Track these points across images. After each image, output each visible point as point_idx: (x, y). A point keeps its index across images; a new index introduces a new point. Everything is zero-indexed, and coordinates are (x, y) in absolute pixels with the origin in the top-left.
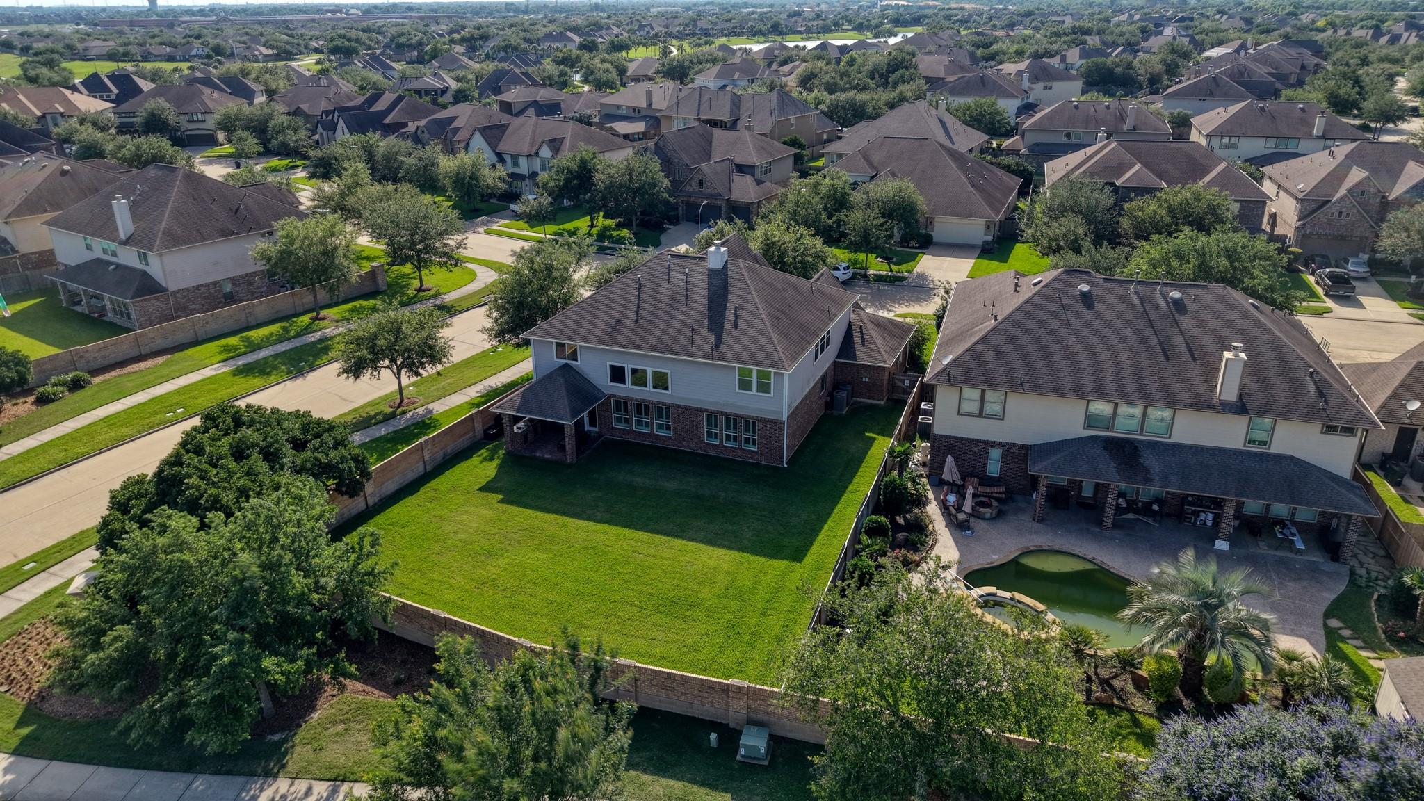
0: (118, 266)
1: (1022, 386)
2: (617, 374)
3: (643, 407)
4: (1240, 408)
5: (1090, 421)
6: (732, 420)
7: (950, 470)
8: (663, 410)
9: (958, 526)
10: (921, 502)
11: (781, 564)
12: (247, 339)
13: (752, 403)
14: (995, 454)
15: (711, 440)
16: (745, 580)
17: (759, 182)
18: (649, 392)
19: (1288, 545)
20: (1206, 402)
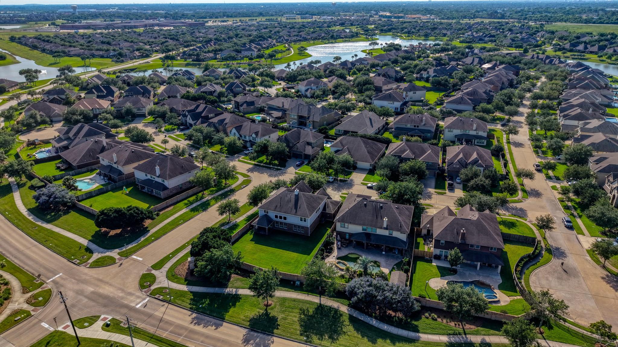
0: (156, 182)
1: (351, 223)
2: (276, 217)
3: (281, 223)
4: (386, 229)
5: (363, 230)
6: (299, 227)
7: (339, 238)
8: (285, 224)
9: (339, 249)
10: (333, 243)
11: (306, 256)
12: (189, 201)
13: (302, 224)
14: (348, 235)
15: (295, 230)
16: (299, 259)
17: (313, 148)
18: (283, 220)
19: (395, 253)
20: (381, 227)
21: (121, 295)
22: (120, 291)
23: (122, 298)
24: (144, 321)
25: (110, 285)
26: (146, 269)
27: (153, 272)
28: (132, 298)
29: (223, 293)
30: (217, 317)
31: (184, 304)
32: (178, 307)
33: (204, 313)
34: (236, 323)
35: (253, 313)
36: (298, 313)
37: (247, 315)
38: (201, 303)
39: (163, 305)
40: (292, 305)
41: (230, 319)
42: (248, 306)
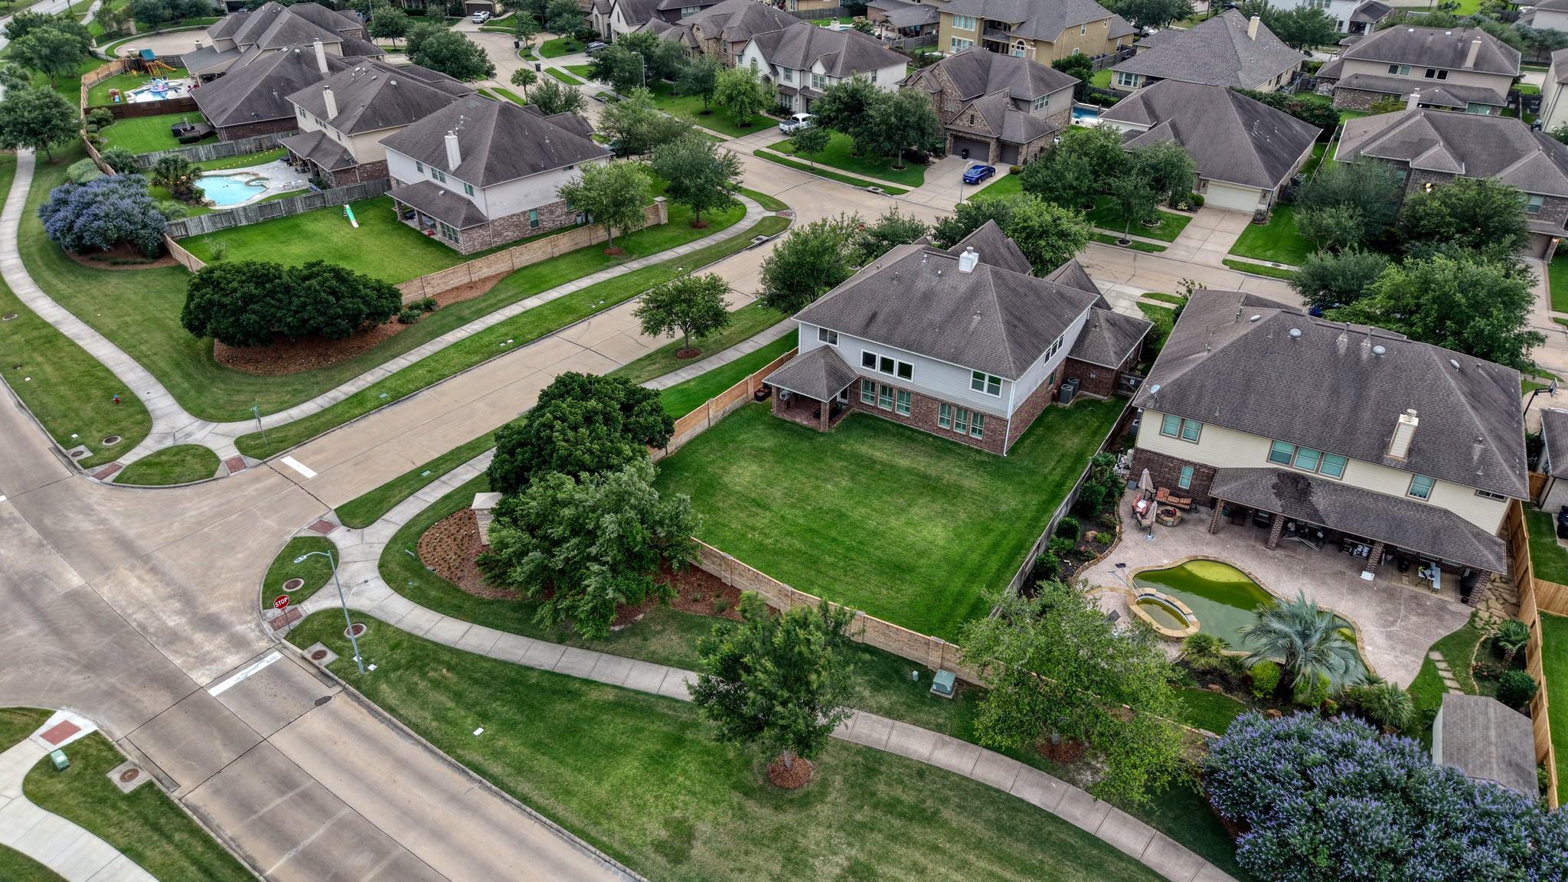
0: (447, 192)
2: (869, 360)
3: (886, 389)
4: (1405, 465)
5: (1273, 456)
6: (962, 411)
7: (1145, 480)
8: (905, 395)
9: (1142, 530)
13: (982, 400)
14: (1188, 471)
15: (943, 425)
18: (894, 378)
19: (1427, 584)
20: (1377, 455)
21: (174, 621)
22: (177, 605)
23: (173, 638)
24: (212, 774)
25: (154, 570)
26: (313, 520)
27: (337, 534)
28: (212, 645)
29: (594, 677)
30: (539, 809)
31: (410, 711)
32: (383, 720)
33: (483, 773)
34: (619, 857)
35: (710, 815)
36: (935, 849)
37: (680, 822)
38: (484, 717)
39: (323, 701)
40: (909, 798)
41: (593, 832)
42: (692, 767)
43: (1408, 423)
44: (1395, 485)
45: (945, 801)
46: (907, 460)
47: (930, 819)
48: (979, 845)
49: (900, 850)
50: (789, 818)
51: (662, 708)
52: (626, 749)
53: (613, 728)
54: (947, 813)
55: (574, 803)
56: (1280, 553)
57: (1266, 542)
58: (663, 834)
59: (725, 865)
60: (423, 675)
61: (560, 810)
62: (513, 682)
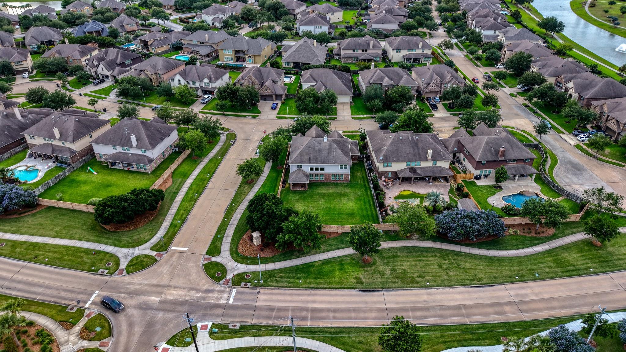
0: (132, 154)
2: (312, 169)
3: (317, 175)
4: (431, 160)
5: (407, 165)
6: (338, 175)
7: (384, 178)
8: (322, 175)
9: (388, 189)
13: (343, 171)
14: (390, 173)
15: (333, 180)
18: (319, 172)
19: (440, 181)
20: (426, 160)
21: (199, 295)
22: (194, 292)
23: (204, 298)
24: (253, 316)
25: (175, 287)
26: (202, 259)
27: (214, 259)
28: (216, 295)
29: (313, 261)
30: (328, 288)
31: (281, 285)
32: (277, 289)
33: (311, 288)
34: (351, 288)
35: (360, 274)
36: (402, 261)
37: (356, 277)
38: (299, 278)
39: (258, 293)
40: (391, 255)
41: (342, 286)
42: (349, 267)
43: (430, 152)
44: (430, 164)
45: (397, 252)
46: (331, 190)
47: (397, 256)
48: (408, 257)
49: (396, 264)
50: (374, 267)
51: (332, 260)
52: (334, 270)
53: (327, 268)
54: (399, 254)
55: (334, 284)
56: (414, 185)
57: (411, 183)
58: (355, 281)
59: (371, 280)
60: (276, 277)
61: (332, 286)
62: (297, 270)
